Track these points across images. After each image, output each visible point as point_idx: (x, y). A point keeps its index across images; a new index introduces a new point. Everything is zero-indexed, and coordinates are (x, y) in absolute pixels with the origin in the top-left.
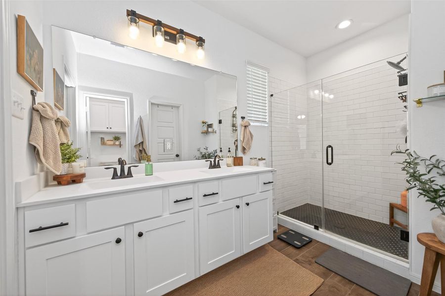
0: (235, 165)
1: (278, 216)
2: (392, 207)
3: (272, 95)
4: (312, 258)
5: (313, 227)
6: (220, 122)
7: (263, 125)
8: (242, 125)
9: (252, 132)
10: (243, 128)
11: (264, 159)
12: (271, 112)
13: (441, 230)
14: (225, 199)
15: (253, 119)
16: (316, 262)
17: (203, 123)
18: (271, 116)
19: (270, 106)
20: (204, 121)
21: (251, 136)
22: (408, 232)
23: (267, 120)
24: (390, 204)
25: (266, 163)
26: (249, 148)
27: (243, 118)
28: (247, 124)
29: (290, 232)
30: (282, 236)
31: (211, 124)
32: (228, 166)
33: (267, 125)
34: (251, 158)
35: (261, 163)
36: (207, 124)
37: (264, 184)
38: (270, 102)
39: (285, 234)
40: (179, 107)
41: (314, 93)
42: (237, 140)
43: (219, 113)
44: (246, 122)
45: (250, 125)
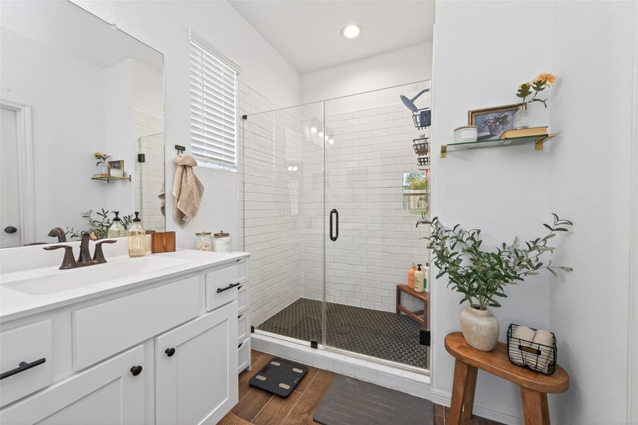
0: (153, 252)
1: (253, 335)
2: (400, 290)
3: (245, 117)
4: (309, 412)
5: (309, 344)
6: (141, 158)
7: (227, 168)
8: (176, 164)
9: (200, 179)
10: (179, 169)
11: (227, 235)
12: (243, 147)
13: (472, 331)
14: (79, 369)
15: (204, 154)
16: (315, 420)
17: (98, 156)
18: (242, 154)
19: (242, 137)
20: (102, 153)
21: (199, 189)
22: (429, 333)
23: (235, 161)
24: (397, 286)
25: (229, 242)
26: (193, 214)
27: (180, 149)
28: (187, 162)
29: (273, 363)
30: (258, 377)
31: (119, 162)
32: (134, 254)
33: (234, 171)
34: (197, 234)
35: (220, 242)
36: (107, 160)
37: (219, 291)
38: (242, 129)
39: (263, 371)
40: (19, 109)
41: (311, 133)
42: (163, 196)
43: (139, 140)
44: (187, 157)
45: (196, 164)
